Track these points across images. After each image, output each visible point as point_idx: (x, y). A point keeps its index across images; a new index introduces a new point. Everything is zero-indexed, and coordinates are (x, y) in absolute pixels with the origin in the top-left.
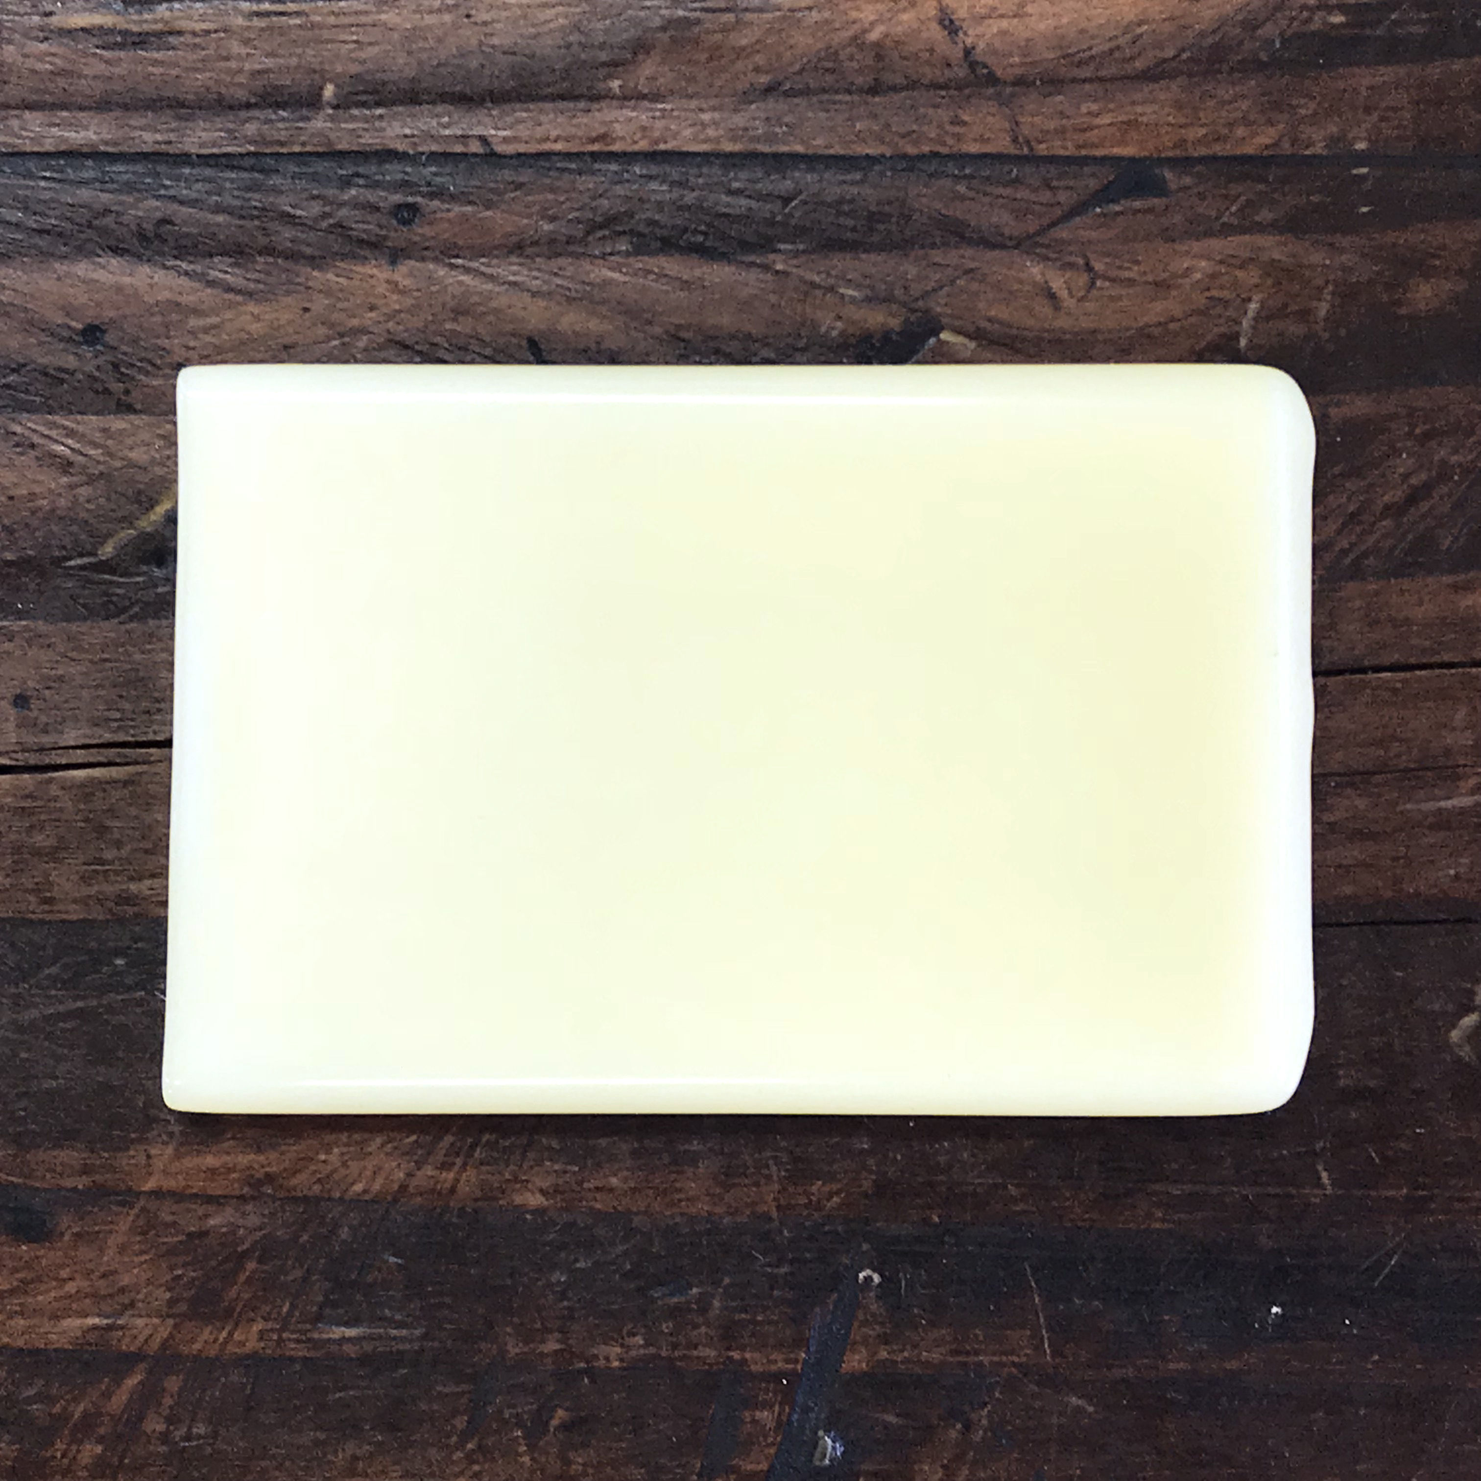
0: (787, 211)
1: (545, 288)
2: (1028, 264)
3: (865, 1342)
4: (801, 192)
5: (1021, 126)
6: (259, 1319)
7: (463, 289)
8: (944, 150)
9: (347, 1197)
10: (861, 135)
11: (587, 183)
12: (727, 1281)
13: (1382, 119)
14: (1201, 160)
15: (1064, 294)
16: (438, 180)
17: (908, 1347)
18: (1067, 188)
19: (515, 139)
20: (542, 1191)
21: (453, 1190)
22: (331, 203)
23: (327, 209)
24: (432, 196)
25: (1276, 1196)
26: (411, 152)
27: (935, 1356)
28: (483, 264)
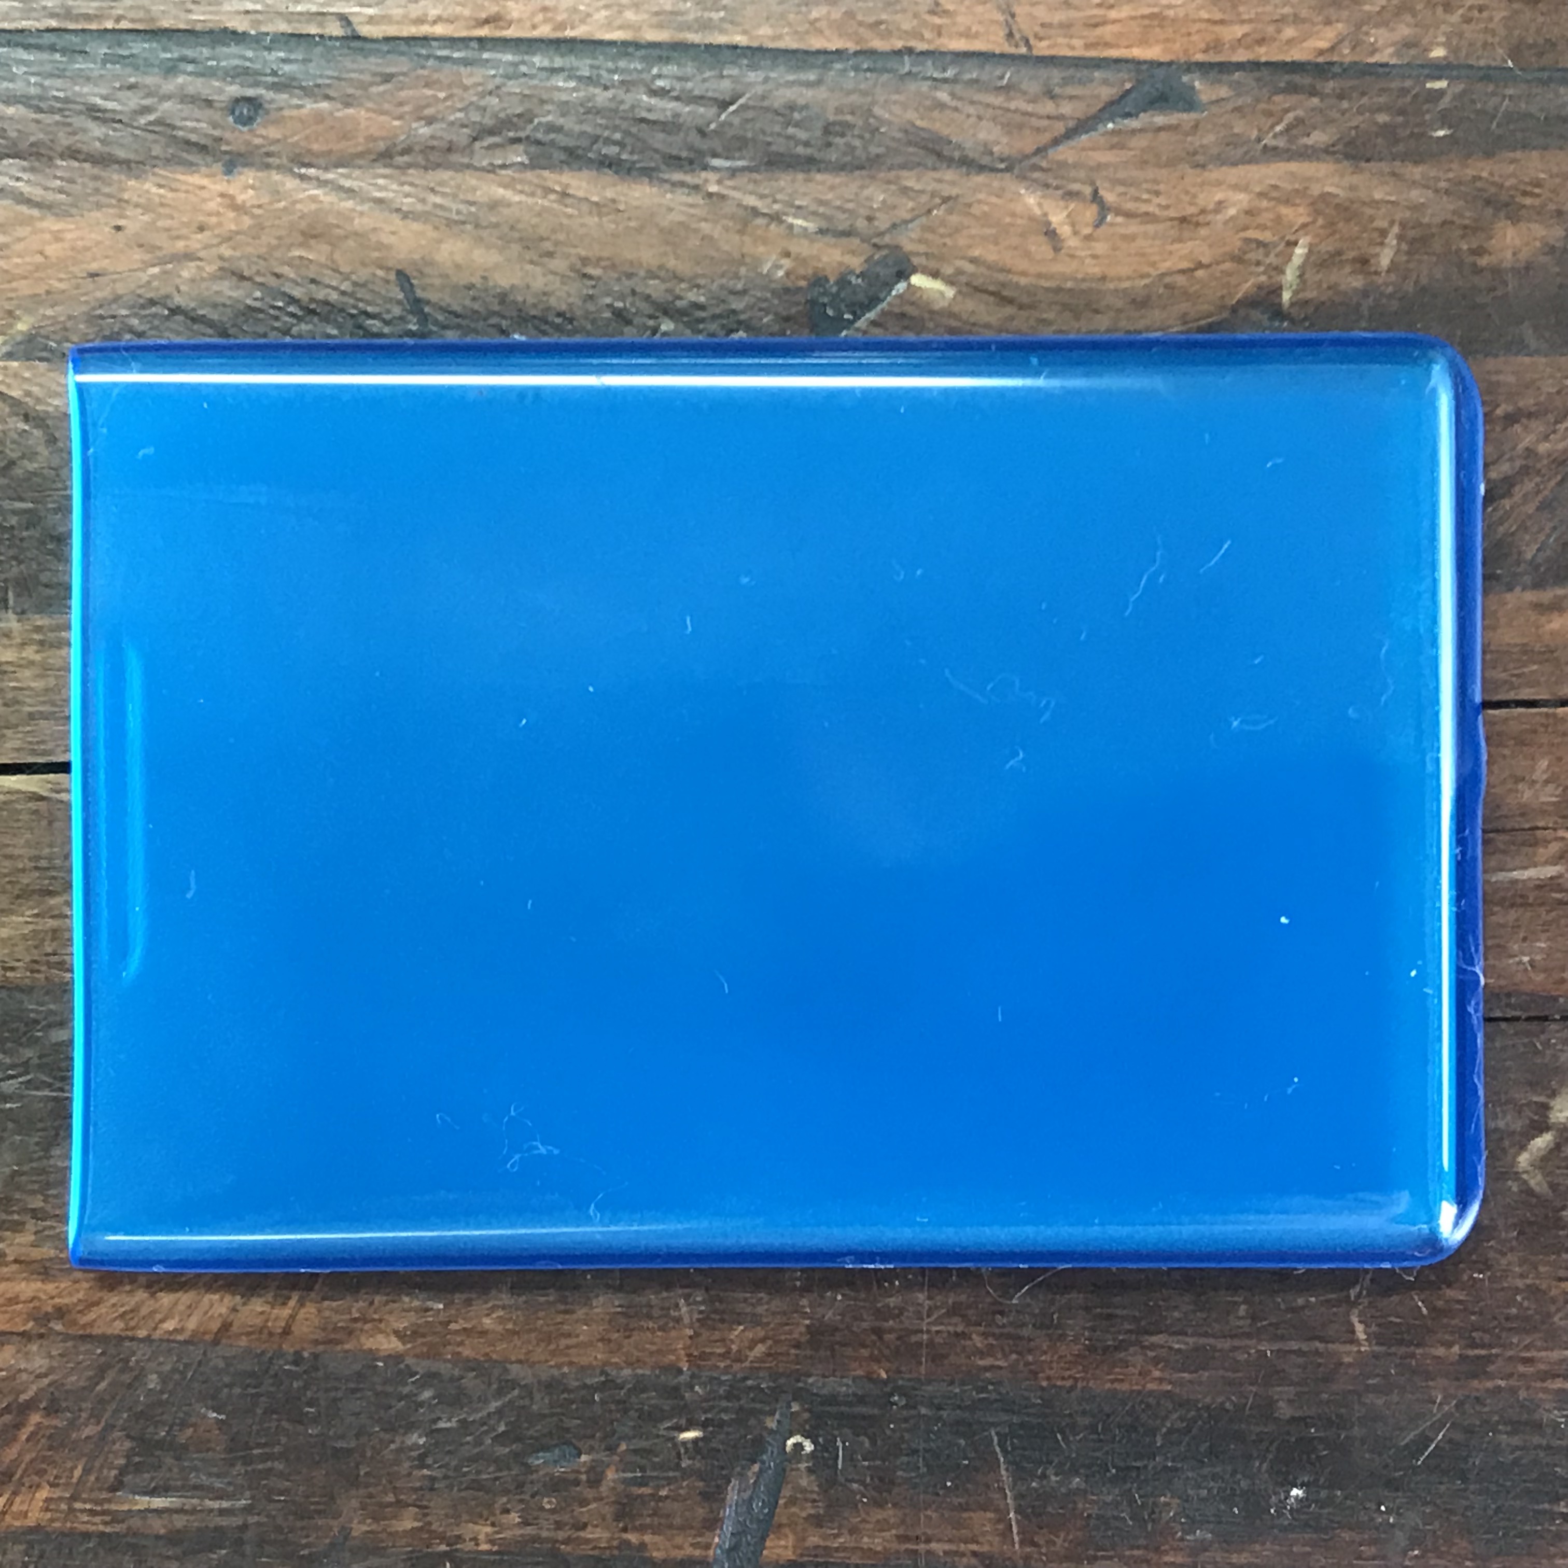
0: (723, 117)
1: (419, 207)
2: (1023, 191)
3: (792, 1525)
4: (740, 97)
5: (1018, 19)
6: (45, 1484)
7: (313, 207)
8: (921, 46)
9: (157, 1335)
10: (818, 25)
11: (472, 77)
12: (623, 1447)
13: (1468, 20)
14: (1240, 66)
15: (1065, 231)
16: (287, 68)
17: (845, 1531)
18: (1071, 98)
19: (385, 19)
20: (396, 1333)
21: (287, 1331)
22: (149, 95)
23: (147, 102)
24: (276, 87)
25: (1299, 1353)
26: (253, 32)
27: (877, 1543)
28: (342, 175)
